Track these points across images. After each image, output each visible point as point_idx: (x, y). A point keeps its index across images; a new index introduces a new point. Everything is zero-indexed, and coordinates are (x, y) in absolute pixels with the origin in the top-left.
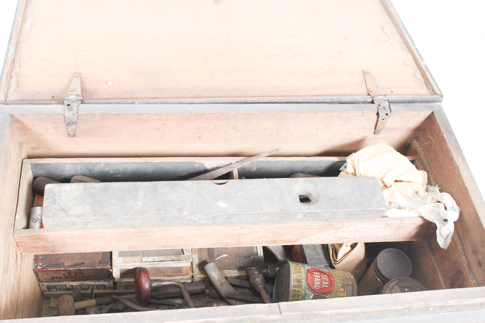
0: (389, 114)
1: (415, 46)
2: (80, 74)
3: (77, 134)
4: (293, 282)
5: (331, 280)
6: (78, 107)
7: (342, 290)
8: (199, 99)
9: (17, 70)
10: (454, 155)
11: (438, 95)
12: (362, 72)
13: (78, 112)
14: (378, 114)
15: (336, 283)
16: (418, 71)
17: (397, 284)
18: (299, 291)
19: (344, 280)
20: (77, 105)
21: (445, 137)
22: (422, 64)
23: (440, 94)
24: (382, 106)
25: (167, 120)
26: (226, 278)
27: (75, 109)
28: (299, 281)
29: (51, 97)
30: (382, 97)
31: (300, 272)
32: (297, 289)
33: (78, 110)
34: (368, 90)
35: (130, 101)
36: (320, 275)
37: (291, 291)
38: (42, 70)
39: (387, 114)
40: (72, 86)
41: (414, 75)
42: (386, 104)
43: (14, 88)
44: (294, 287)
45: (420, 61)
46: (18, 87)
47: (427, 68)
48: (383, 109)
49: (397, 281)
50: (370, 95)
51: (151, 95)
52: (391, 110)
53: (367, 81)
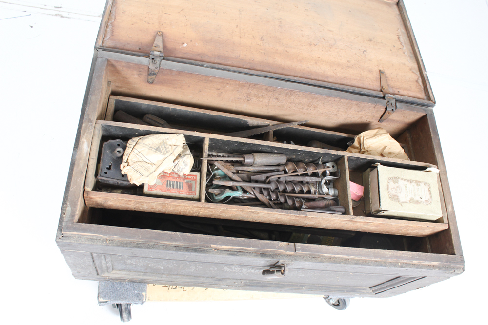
0: (395, 110)
1: (421, 57)
2: (162, 33)
3: (154, 82)
6: (161, 61)
8: (254, 71)
9: (113, 21)
10: (436, 151)
11: (432, 101)
12: (378, 71)
13: (160, 67)
14: (386, 109)
16: (420, 79)
20: (160, 60)
21: (432, 136)
22: (424, 73)
23: (434, 101)
24: (391, 102)
25: (228, 84)
27: (158, 63)
29: (138, 49)
30: (391, 96)
33: (160, 64)
34: (382, 87)
35: (200, 63)
38: (132, 24)
39: (393, 110)
40: (155, 42)
41: (417, 81)
42: (393, 102)
43: (109, 36)
45: (423, 71)
46: (113, 36)
47: (427, 77)
48: (390, 105)
50: (382, 91)
51: (217, 61)
52: (396, 107)
53: (381, 80)
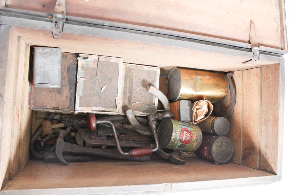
0: (257, 60)
1: (285, 6)
4: (173, 137)
5: (191, 137)
6: (63, 25)
7: (195, 142)
10: (280, 96)
11: (285, 50)
12: (250, 21)
13: (63, 31)
15: (193, 138)
16: (280, 27)
17: (221, 140)
18: (174, 142)
19: (197, 136)
20: (62, 23)
21: (280, 83)
22: (284, 22)
23: (287, 50)
26: (136, 116)
27: (61, 26)
28: (176, 137)
30: (257, 48)
31: (178, 132)
32: (174, 141)
33: (63, 29)
34: (250, 38)
35: (100, 22)
36: (187, 133)
37: (171, 141)
42: (257, 53)
44: (173, 140)
45: (284, 20)
47: (286, 27)
48: (255, 56)
49: (221, 139)
50: (250, 43)
52: (259, 59)
53: (251, 30)
